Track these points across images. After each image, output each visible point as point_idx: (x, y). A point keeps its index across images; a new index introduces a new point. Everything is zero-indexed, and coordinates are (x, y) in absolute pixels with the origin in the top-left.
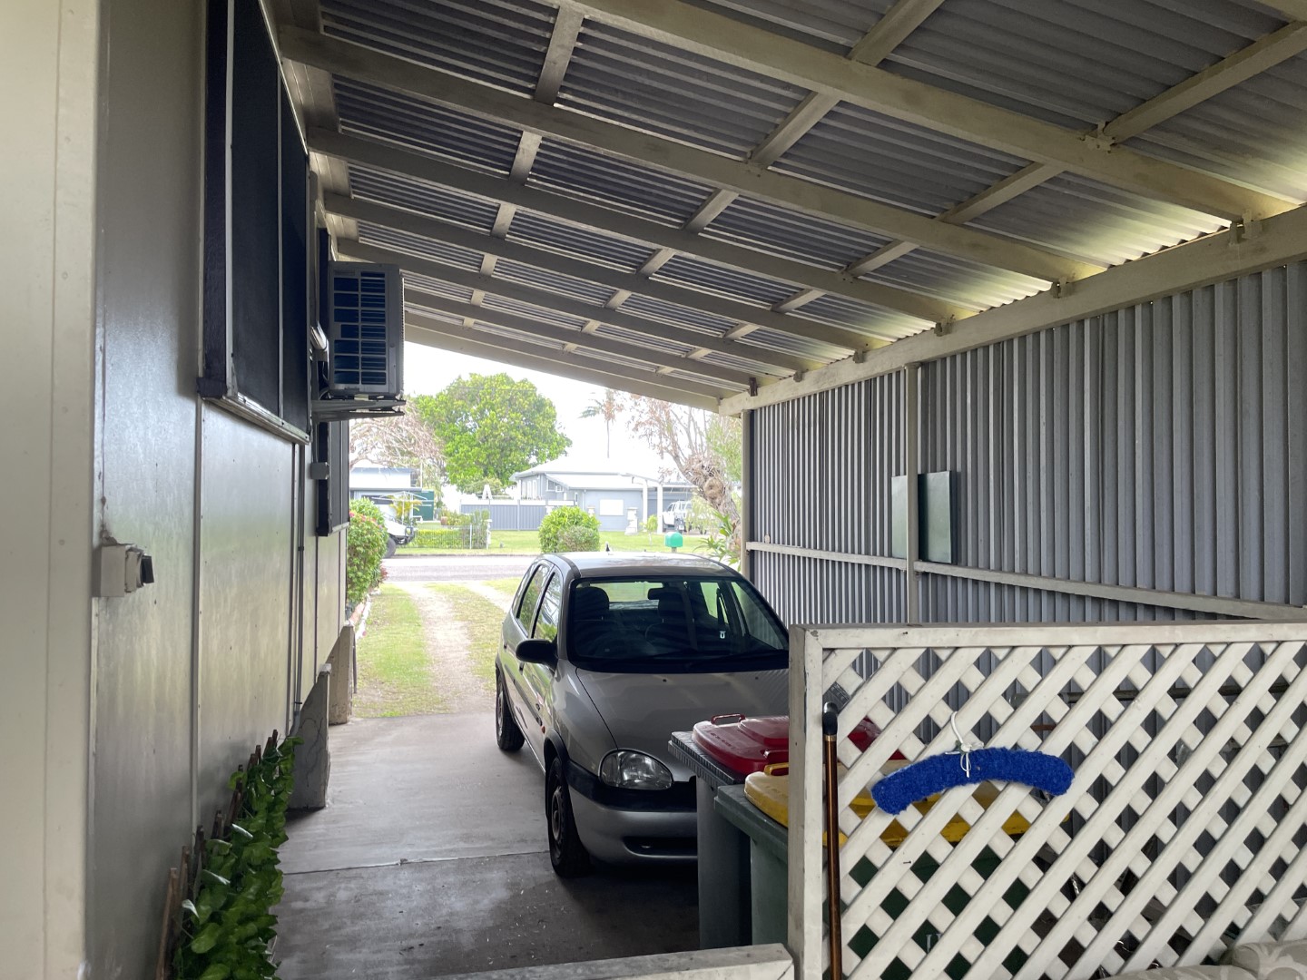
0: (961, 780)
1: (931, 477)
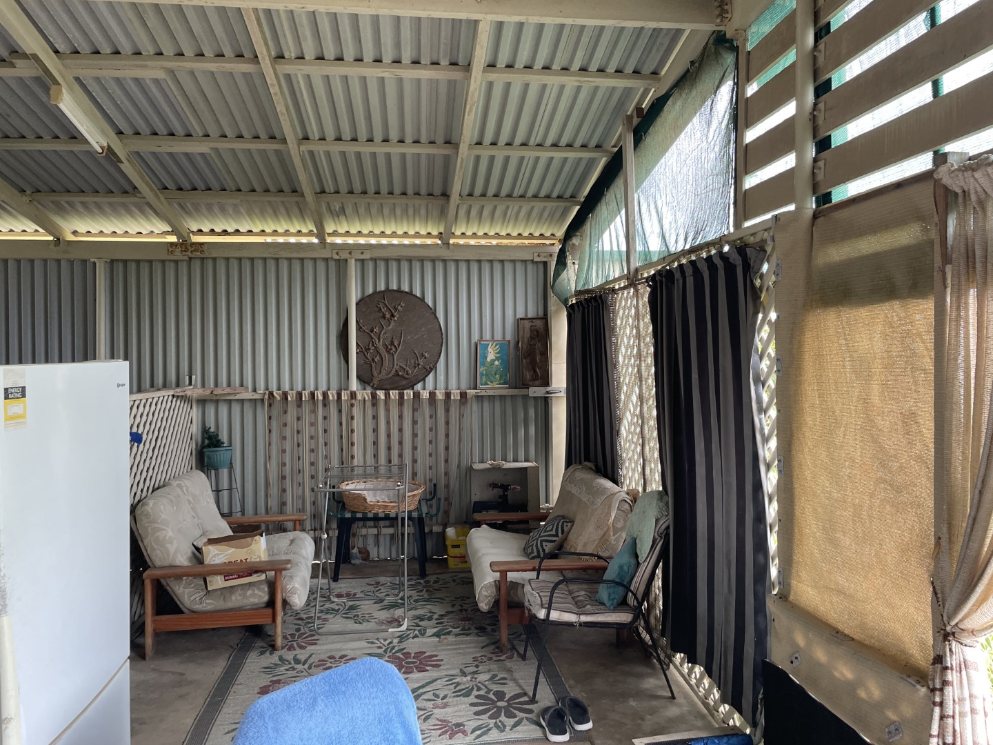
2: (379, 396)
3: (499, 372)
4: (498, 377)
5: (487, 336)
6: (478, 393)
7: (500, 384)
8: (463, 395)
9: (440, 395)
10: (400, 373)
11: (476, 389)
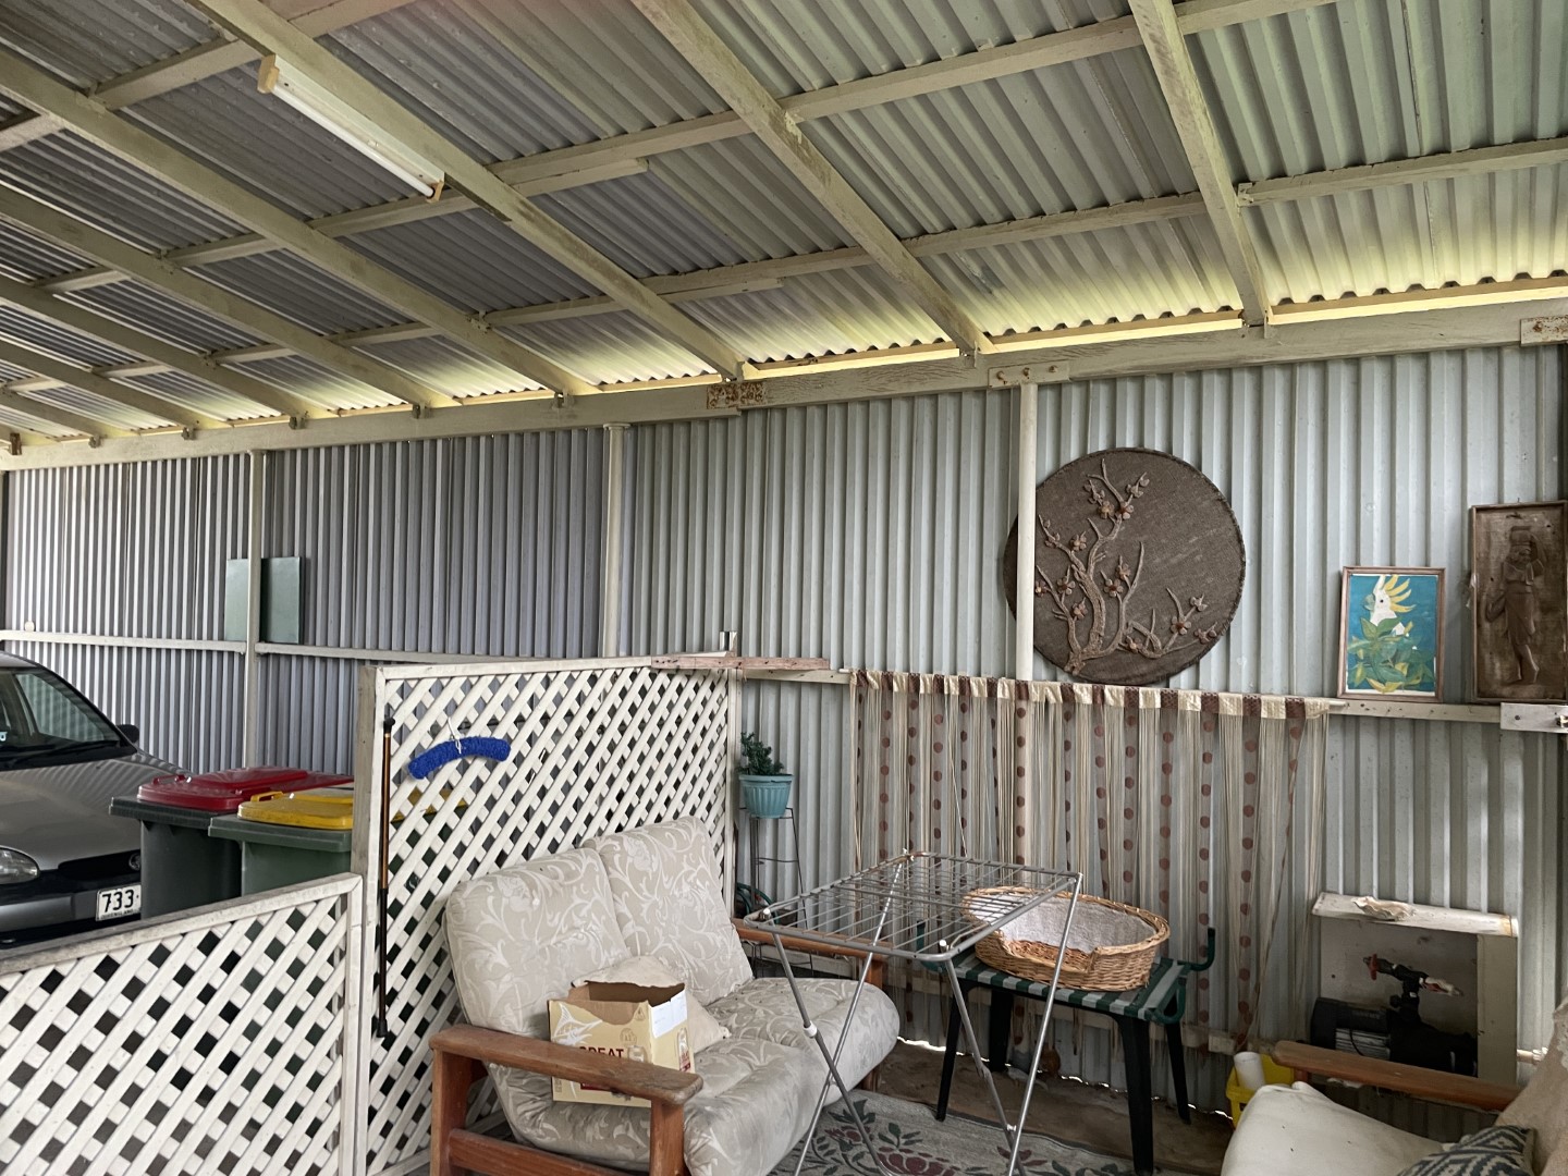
0: (455, 756)
1: (276, 562)
2: (1079, 697)
3: (1404, 656)
4: (1402, 668)
5: (1375, 556)
6: (1340, 707)
7: (1408, 687)
8: (1295, 709)
9: (1230, 707)
10: (1134, 646)
11: (1334, 696)
